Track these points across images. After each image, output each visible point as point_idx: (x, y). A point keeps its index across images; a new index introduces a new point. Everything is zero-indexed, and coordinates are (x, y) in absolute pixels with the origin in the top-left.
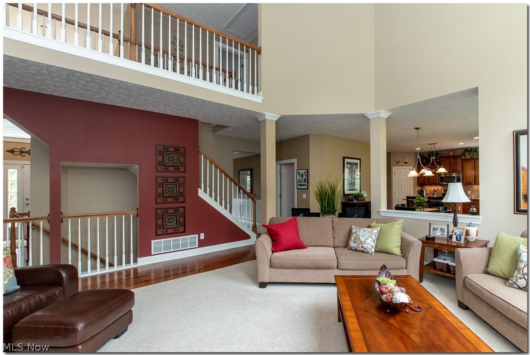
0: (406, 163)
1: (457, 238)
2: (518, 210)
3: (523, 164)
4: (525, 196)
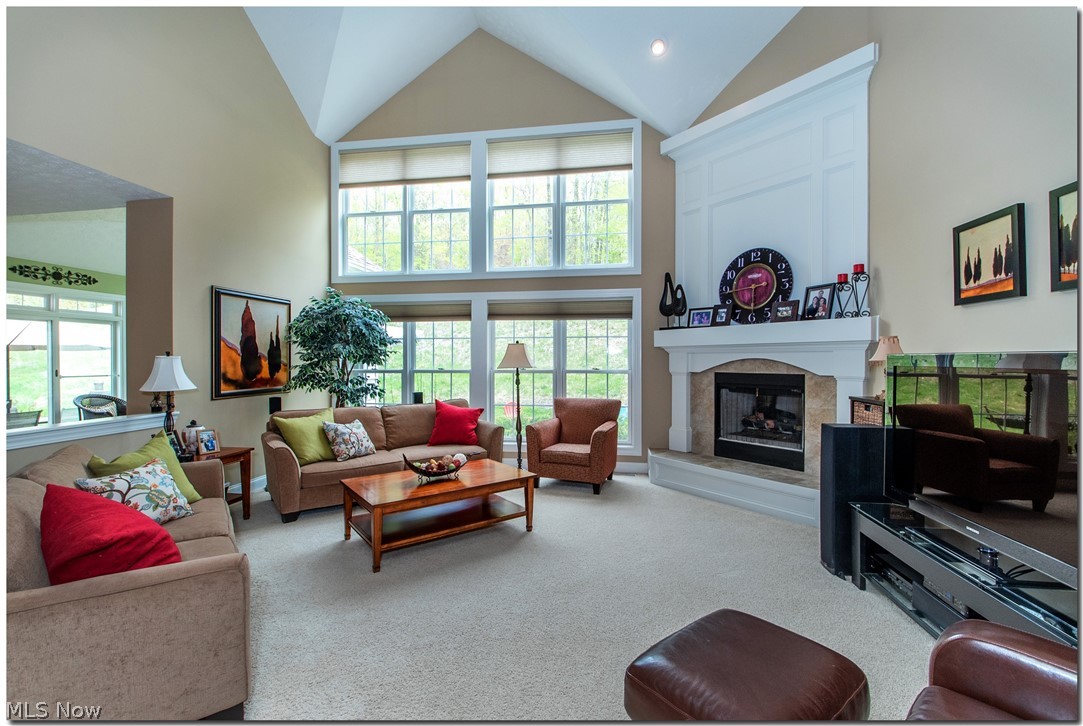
1: (206, 446)
2: (217, 394)
3: (224, 334)
4: (224, 375)
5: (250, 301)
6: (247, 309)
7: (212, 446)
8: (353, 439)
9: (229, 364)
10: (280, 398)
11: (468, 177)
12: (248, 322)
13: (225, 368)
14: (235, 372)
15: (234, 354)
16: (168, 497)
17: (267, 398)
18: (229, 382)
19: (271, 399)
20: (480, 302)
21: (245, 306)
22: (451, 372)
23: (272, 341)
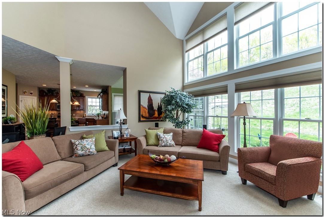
0: (31, 94)
1: (126, 135)
2: (140, 121)
3: (141, 103)
4: (142, 115)
5: (151, 94)
6: (150, 96)
7: (128, 135)
8: (164, 140)
9: (144, 112)
10: (158, 123)
11: (226, 29)
12: (150, 100)
13: (142, 113)
14: (146, 114)
15: (145, 109)
16: (87, 148)
17: (154, 123)
18: (143, 117)
19: (155, 123)
20: (231, 84)
21: (149, 95)
22: (221, 117)
23: (159, 106)
